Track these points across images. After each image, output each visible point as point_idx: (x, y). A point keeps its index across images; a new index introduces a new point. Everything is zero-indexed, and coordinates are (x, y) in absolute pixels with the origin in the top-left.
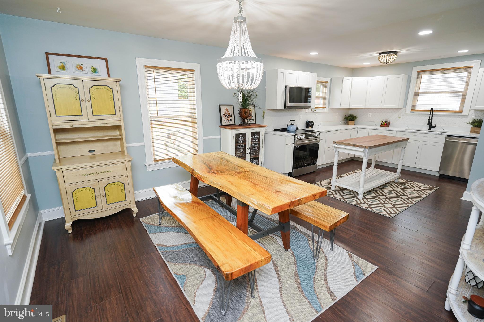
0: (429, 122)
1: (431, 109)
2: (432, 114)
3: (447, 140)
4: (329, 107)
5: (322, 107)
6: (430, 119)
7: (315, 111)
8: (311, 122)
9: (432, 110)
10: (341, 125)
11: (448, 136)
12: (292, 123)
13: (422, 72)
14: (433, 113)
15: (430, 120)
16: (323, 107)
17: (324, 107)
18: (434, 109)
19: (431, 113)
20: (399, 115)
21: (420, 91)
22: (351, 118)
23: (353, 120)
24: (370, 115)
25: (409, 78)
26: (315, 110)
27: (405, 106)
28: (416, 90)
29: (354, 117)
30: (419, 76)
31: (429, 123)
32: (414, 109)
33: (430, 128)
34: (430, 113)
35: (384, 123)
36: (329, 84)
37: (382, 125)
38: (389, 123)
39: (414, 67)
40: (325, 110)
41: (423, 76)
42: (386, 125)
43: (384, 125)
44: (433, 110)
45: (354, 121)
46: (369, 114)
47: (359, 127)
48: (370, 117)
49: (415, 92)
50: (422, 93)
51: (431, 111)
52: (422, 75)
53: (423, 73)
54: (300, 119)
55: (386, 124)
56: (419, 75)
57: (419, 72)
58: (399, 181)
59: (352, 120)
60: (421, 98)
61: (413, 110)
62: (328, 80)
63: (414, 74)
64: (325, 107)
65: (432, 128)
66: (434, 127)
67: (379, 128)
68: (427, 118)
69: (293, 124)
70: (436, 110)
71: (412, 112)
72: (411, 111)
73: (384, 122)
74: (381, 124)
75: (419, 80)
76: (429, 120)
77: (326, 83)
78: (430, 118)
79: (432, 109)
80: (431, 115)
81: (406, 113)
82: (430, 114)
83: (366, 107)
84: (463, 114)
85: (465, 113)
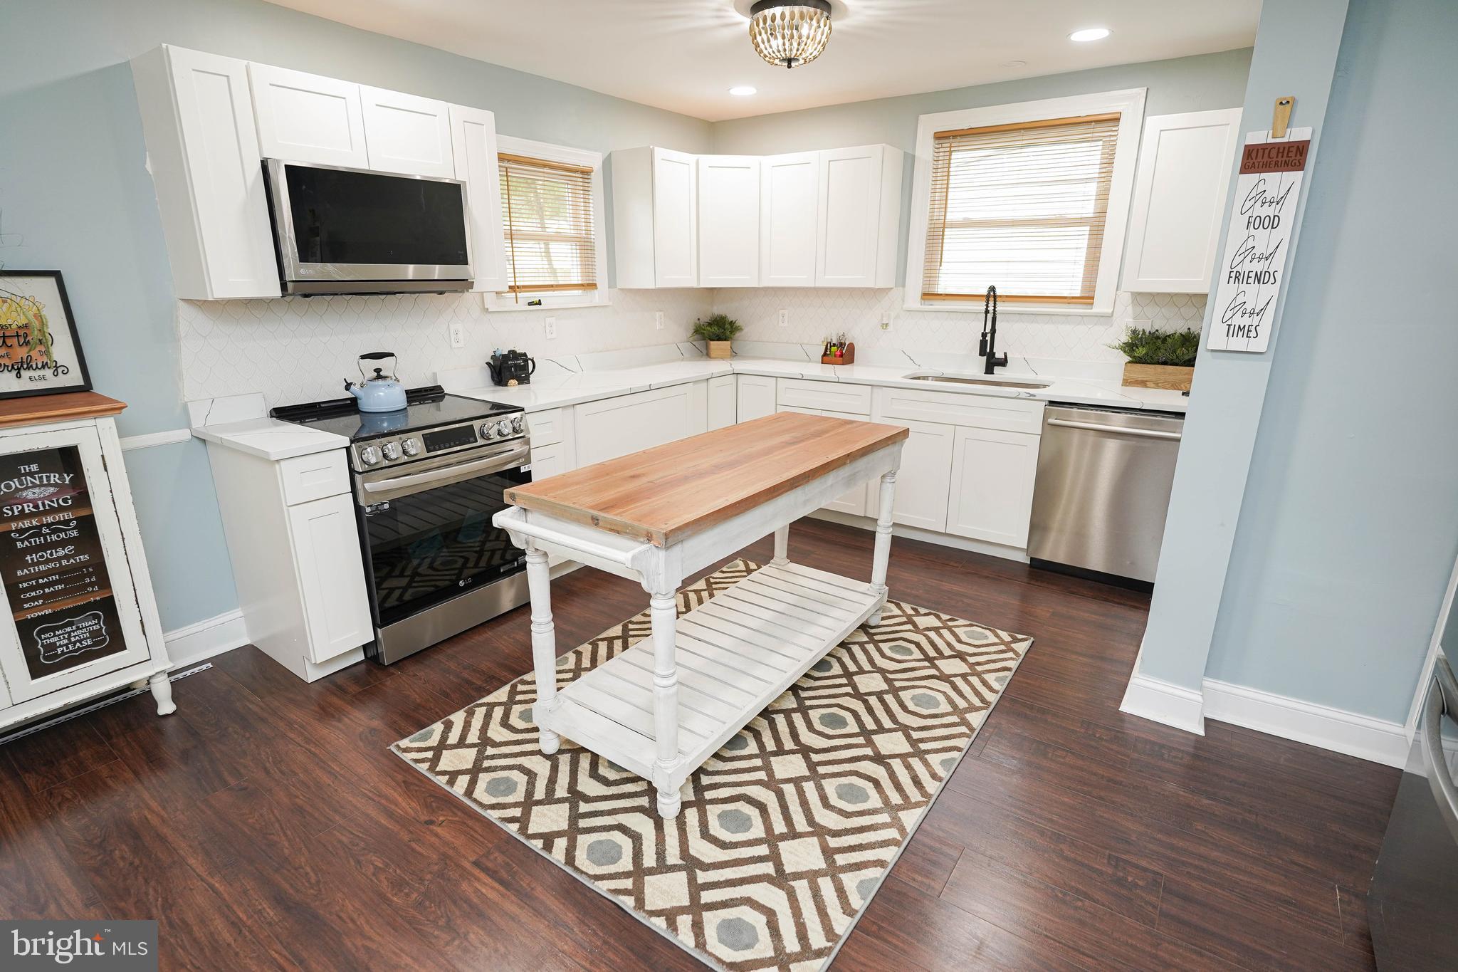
0: (983, 343)
1: (989, 292)
2: (994, 310)
3: (1051, 421)
4: (612, 283)
5: (580, 282)
6: (986, 333)
7: (539, 303)
8: (513, 355)
9: (992, 295)
10: (683, 363)
11: (1052, 403)
12: (378, 371)
13: (948, 137)
14: (995, 307)
15: (988, 338)
16: (583, 285)
17: (589, 285)
18: (998, 293)
19: (991, 308)
20: (882, 317)
21: (950, 217)
22: (715, 329)
23: (725, 340)
24: (786, 318)
25: (909, 162)
26: (536, 300)
27: (901, 279)
28: (935, 214)
29: (727, 326)
30: (941, 154)
31: (986, 348)
32: (932, 291)
33: (989, 370)
34: (987, 306)
35: (834, 349)
36: (597, 179)
37: (826, 358)
38: (852, 347)
39: (922, 117)
40: (596, 297)
41: (954, 155)
42: (841, 356)
44: (994, 293)
45: (729, 343)
46: (781, 312)
47: (739, 366)
48: (786, 324)
49: (933, 222)
50: (955, 225)
51: (988, 296)
52: (951, 152)
53: (955, 143)
54: (454, 345)
55: (840, 353)
56: (941, 150)
57: (940, 137)
58: (883, 619)
59: (719, 338)
60: (955, 246)
61: (928, 296)
62: (593, 160)
63: (925, 149)
64: (593, 286)
65: (997, 369)
66: (1003, 363)
67: (817, 369)
68: (976, 328)
69: (385, 378)
70: (1007, 296)
71: (927, 302)
72: (922, 298)
73: (834, 345)
74: (825, 354)
75: (942, 172)
76: (984, 335)
77: (586, 173)
78: (988, 329)
79: (992, 289)
80: (990, 316)
81: (906, 306)
82: (987, 312)
83: (764, 284)
84: (1096, 309)
85: (1101, 306)
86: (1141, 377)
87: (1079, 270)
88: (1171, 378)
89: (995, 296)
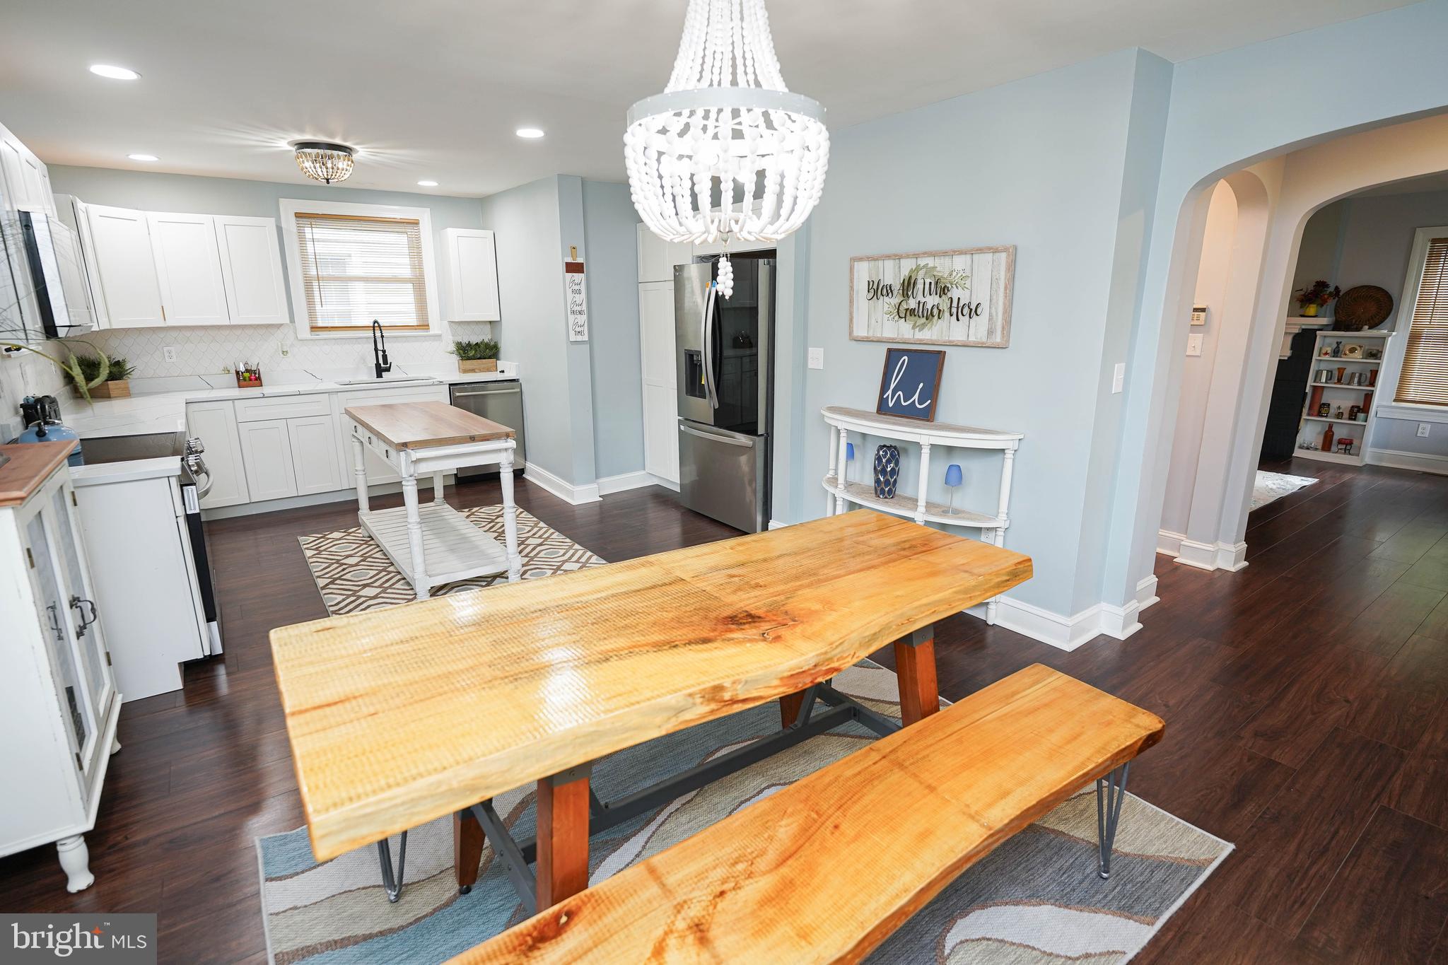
1: (374, 323)
3: (456, 394)
9: (376, 326)
11: (451, 385)
13: (306, 217)
20: (280, 345)
21: (320, 274)
24: (174, 354)
27: (293, 317)
30: (305, 227)
32: (318, 326)
33: (379, 375)
35: (246, 375)
39: (281, 200)
43: (250, 380)
44: (378, 324)
45: (124, 381)
51: (374, 327)
52: (312, 227)
55: (250, 378)
56: (303, 224)
57: (299, 216)
61: (314, 328)
63: (290, 224)
65: (384, 374)
67: (237, 392)
71: (316, 333)
72: (311, 331)
79: (376, 321)
81: (298, 337)
84: (432, 332)
85: (434, 330)
86: (471, 367)
87: (412, 308)
88: (485, 366)
89: (379, 326)
